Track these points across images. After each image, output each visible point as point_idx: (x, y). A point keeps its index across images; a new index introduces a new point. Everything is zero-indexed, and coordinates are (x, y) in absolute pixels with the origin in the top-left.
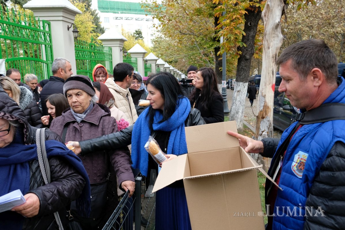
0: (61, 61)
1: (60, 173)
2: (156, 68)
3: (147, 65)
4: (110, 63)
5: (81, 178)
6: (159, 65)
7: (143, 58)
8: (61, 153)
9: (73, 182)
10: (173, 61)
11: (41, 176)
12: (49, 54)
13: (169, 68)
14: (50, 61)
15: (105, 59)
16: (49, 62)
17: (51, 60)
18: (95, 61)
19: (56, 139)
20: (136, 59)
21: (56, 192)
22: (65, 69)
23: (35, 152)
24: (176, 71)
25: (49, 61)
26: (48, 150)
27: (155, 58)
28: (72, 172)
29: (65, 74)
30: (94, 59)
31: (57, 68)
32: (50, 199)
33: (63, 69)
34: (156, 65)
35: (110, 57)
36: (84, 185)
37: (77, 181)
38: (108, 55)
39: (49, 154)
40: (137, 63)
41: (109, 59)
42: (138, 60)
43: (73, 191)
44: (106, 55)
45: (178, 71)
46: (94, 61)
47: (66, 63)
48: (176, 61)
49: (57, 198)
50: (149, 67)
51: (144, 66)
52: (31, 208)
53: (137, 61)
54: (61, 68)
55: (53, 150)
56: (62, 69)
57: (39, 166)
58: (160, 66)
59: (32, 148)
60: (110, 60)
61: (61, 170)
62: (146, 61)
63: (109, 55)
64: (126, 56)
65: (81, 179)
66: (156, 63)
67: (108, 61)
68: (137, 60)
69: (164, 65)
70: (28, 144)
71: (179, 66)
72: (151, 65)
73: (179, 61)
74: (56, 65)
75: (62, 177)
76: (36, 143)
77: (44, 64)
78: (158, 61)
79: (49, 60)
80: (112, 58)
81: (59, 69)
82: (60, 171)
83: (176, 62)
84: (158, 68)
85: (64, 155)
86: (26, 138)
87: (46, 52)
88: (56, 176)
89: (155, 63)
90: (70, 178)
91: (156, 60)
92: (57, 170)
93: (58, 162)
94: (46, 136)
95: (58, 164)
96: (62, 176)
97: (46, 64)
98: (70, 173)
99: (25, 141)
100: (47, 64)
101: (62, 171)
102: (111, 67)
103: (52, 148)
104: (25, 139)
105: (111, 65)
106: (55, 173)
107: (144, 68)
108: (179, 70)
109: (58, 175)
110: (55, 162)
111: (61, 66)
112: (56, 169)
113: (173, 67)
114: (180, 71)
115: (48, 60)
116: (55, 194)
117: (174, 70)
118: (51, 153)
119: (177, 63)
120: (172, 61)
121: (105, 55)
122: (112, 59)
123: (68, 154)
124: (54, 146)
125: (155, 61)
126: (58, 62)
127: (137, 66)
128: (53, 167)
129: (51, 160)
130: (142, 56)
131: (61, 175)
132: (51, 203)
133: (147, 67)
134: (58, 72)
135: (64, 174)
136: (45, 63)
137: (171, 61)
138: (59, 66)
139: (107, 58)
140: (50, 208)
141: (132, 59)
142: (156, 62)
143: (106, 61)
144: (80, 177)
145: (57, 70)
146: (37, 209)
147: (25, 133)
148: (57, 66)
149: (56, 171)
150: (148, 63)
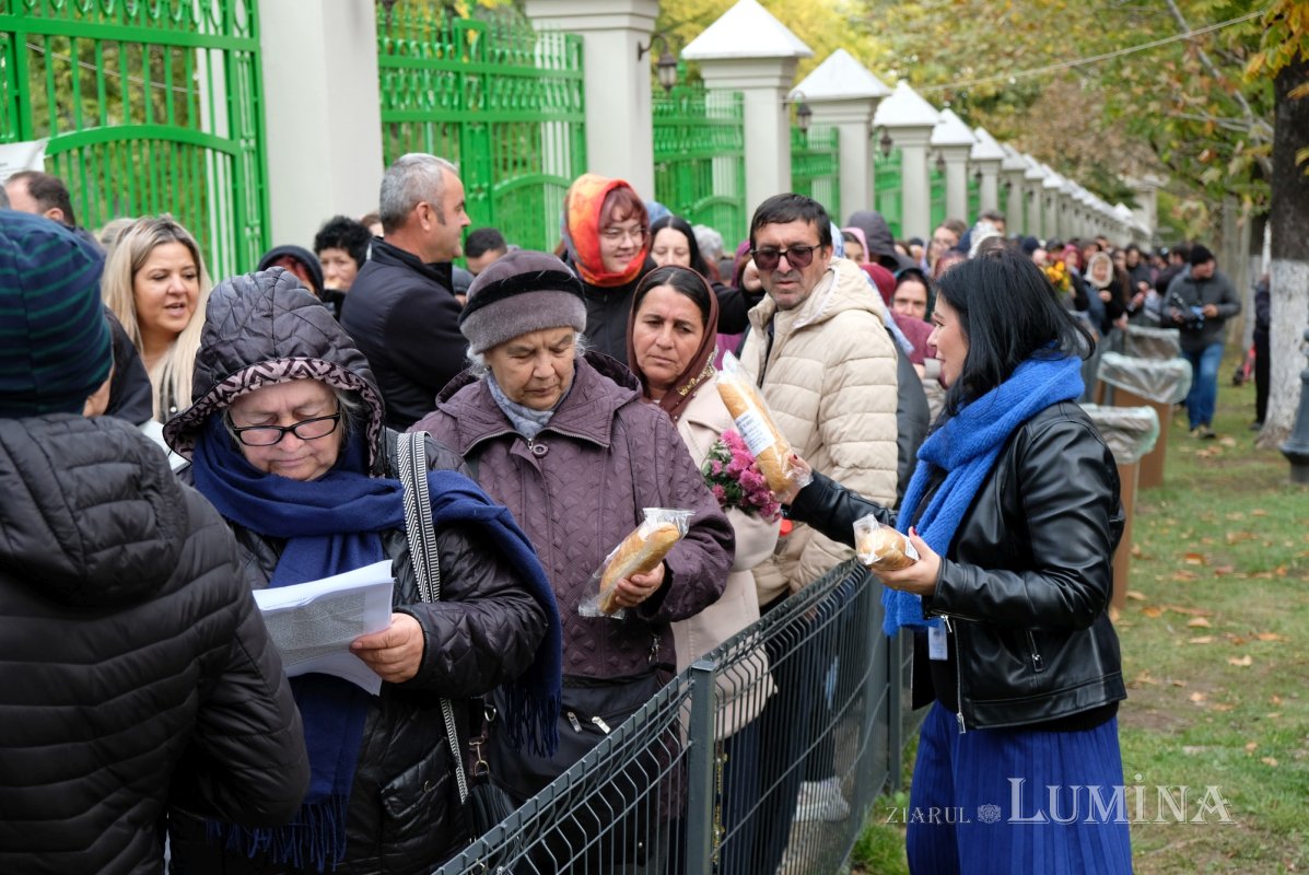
0: (420, 169)
1: (470, 582)
2: (870, 152)
3: (811, 136)
4: (575, 134)
5: (535, 603)
6: (892, 135)
7: (783, 89)
8: (480, 511)
9: (510, 611)
10: (1011, 96)
11: (415, 585)
12: (245, 103)
13: (969, 147)
14: (247, 141)
15: (545, 110)
16: (243, 143)
17: (252, 133)
18: (486, 124)
19: (457, 469)
20: (739, 97)
21: (463, 624)
22: (441, 204)
23: (398, 504)
24: (1022, 171)
25: (242, 137)
26: (438, 501)
27: (868, 85)
28: (509, 581)
29: (440, 226)
30: (483, 117)
31: (408, 204)
32: (450, 638)
33: (434, 208)
34: (871, 133)
35: (571, 97)
36: (542, 633)
37: (523, 612)
38: (560, 87)
39: (440, 513)
40: (741, 128)
41: (569, 110)
42: (747, 112)
43: (511, 638)
44: (551, 85)
45: (1036, 170)
46: (478, 129)
47: (441, 179)
48: (1028, 91)
49: (468, 642)
50: (826, 148)
51: (789, 141)
52: (402, 648)
53: (742, 115)
54: (422, 204)
55: (452, 500)
56: (426, 206)
57: (407, 552)
58: (898, 140)
59: (391, 490)
60: (575, 117)
61: (472, 570)
62: (804, 110)
63: (568, 86)
64: (668, 87)
65: (534, 609)
66: (869, 122)
67: (558, 125)
68: (741, 106)
69: (930, 128)
70: (377, 475)
71: (1050, 132)
72: (836, 133)
73: (1048, 97)
74: (401, 189)
75: (476, 593)
76: (398, 478)
77: (219, 156)
78: (882, 107)
79: (245, 134)
80: (582, 101)
81: (414, 207)
82: (471, 574)
83: (1029, 101)
84: (887, 155)
85: (488, 519)
86: (376, 454)
87: (229, 92)
88: (458, 589)
89: (865, 118)
90: (500, 600)
91: (875, 101)
92: (462, 570)
93: (465, 546)
94: (428, 456)
95: (464, 550)
96: (476, 590)
97: (228, 158)
98: (500, 584)
99: (371, 463)
100: (233, 157)
101: (478, 576)
102: (576, 157)
103: (451, 496)
104: (372, 458)
105: (575, 149)
106: (455, 578)
107: (788, 160)
108: (1043, 158)
109: (467, 586)
110: (457, 545)
111: (422, 192)
112: (458, 567)
113: (1000, 138)
114: (1057, 168)
115: (236, 134)
116: (460, 630)
117: (1008, 164)
118: (446, 509)
119: (1035, 111)
120: (998, 97)
121: (542, 86)
122: (582, 109)
123: (498, 518)
124: (457, 489)
125: (866, 109)
126: (408, 174)
127: (742, 148)
128: (449, 559)
129: (442, 537)
130: (776, 82)
131: (475, 588)
132: (451, 651)
133: (811, 147)
134: (410, 222)
135: (482, 584)
136: (225, 153)
137: (991, 92)
138: (416, 192)
139: (553, 102)
140: (450, 668)
141: (710, 101)
142: (872, 115)
143: (550, 125)
144: (531, 600)
145: (406, 211)
146: (416, 654)
147: (374, 438)
148: (406, 194)
149: (459, 573)
150: (814, 119)
